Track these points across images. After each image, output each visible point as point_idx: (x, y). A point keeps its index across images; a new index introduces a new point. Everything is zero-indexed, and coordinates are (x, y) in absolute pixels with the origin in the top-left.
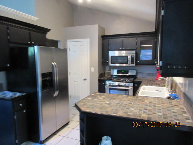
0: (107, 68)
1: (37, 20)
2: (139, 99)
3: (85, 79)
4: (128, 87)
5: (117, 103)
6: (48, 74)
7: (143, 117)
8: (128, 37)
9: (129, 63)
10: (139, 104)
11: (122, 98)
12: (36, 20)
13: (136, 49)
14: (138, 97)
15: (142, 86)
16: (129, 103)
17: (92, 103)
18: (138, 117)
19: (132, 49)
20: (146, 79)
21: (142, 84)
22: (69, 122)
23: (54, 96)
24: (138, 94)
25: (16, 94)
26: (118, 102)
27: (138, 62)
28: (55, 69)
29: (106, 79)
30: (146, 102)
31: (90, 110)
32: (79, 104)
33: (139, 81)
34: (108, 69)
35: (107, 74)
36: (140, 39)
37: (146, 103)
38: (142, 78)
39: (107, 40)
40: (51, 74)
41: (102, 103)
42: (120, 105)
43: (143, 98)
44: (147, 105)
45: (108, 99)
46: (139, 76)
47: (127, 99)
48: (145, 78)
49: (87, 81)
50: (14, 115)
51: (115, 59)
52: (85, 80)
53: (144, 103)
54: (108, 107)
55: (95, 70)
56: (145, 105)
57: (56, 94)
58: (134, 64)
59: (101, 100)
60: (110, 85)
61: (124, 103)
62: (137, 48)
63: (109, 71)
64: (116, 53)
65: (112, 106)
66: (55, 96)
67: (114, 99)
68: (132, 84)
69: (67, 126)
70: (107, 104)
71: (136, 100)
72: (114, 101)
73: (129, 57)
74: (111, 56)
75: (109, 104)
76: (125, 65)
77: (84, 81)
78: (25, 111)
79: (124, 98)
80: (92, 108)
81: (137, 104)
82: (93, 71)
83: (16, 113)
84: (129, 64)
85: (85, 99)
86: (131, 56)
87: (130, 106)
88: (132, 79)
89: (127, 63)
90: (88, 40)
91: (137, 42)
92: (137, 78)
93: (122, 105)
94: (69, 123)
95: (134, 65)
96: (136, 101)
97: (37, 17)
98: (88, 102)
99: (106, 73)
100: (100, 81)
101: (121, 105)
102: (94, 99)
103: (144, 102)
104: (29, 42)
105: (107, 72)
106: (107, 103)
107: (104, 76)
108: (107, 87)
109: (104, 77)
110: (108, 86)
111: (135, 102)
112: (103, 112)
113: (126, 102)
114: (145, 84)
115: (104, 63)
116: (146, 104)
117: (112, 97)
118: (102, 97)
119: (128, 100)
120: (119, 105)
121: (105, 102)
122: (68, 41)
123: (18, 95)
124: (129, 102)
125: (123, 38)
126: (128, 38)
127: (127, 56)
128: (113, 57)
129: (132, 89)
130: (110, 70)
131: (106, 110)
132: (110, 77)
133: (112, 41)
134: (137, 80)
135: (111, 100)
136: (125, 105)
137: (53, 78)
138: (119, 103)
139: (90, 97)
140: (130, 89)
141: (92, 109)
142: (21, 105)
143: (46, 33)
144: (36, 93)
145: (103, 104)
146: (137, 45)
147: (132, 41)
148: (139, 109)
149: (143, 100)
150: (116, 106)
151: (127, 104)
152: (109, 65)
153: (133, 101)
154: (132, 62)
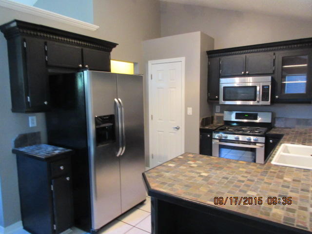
0: (218, 109)
1: (97, 29)
2: (271, 172)
3: (176, 128)
4: (255, 143)
5: (224, 178)
6: (107, 118)
7: (274, 214)
8: (257, 52)
9: (258, 99)
10: (270, 184)
11: (236, 166)
12: (95, 29)
13: (272, 72)
14: (270, 166)
15: (281, 144)
16: (248, 180)
17: (174, 175)
18: (262, 213)
19: (266, 72)
20: (292, 129)
21: (282, 140)
22: (145, 200)
23: (118, 155)
24: (271, 160)
25: (56, 150)
26: (225, 174)
27: (277, 97)
28: (119, 109)
29: (214, 128)
30: (285, 179)
31: (165, 189)
32: (149, 175)
33: (278, 133)
34: (219, 111)
35: (217, 119)
36: (280, 54)
37: (285, 181)
38: (284, 128)
39: (218, 58)
40: (112, 118)
41: (193, 174)
42: (228, 182)
43: (282, 171)
44: (288, 187)
45: (208, 167)
46: (277, 124)
47: (244, 170)
48: (290, 128)
49: (180, 130)
50: (51, 184)
51: (231, 93)
52: (178, 128)
53: (281, 181)
54: (202, 185)
55: (195, 113)
56: (283, 186)
57: (121, 152)
58: (268, 100)
59: (192, 169)
60: (220, 140)
61: (237, 178)
62: (274, 71)
63: (221, 115)
64: (236, 82)
65: (211, 184)
66: (120, 156)
67: (220, 168)
68: (262, 139)
69: (139, 207)
70: (202, 178)
71: (265, 173)
72: (218, 172)
73: (258, 89)
74: (225, 88)
75: (206, 179)
76: (251, 103)
77: (174, 131)
78: (68, 179)
79: (239, 167)
80: (170, 185)
81: (266, 183)
82: (191, 114)
83: (53, 181)
84: (258, 102)
85: (164, 166)
86: (263, 87)
87: (249, 186)
88: (263, 130)
89: (254, 100)
90: (183, 59)
91: (274, 60)
92: (274, 127)
93: (233, 183)
94: (145, 202)
95: (268, 103)
96: (265, 176)
97: (97, 25)
98: (168, 172)
99: (215, 118)
100: (202, 131)
101: (231, 182)
102: (181, 165)
103: (282, 178)
104: (81, 66)
105: (217, 117)
106: (202, 176)
107: (212, 123)
108: (215, 143)
109: (212, 125)
110: (218, 141)
111: (262, 177)
112: (190, 194)
113: (243, 176)
114: (289, 141)
115: (211, 99)
116: (286, 184)
117: (217, 163)
118: (198, 162)
119: (246, 172)
120: (226, 181)
121: (200, 173)
122: (150, 63)
123: (58, 151)
124: (249, 177)
125: (247, 53)
126: (257, 54)
127: (255, 87)
128: (228, 89)
129: (263, 148)
130: (222, 112)
131: (197, 192)
132: (222, 124)
133: (226, 60)
134: (273, 132)
135: (213, 171)
136: (238, 184)
137: (117, 125)
138: (227, 178)
139: (174, 161)
140: (260, 148)
141: (170, 188)
142: (62, 168)
143: (111, 51)
144: (86, 150)
145: (195, 177)
146: (274, 66)
147: (264, 58)
148: (267, 195)
149: (281, 174)
150: (218, 183)
151: (243, 181)
152: (220, 103)
153: (256, 176)
154: (265, 97)
